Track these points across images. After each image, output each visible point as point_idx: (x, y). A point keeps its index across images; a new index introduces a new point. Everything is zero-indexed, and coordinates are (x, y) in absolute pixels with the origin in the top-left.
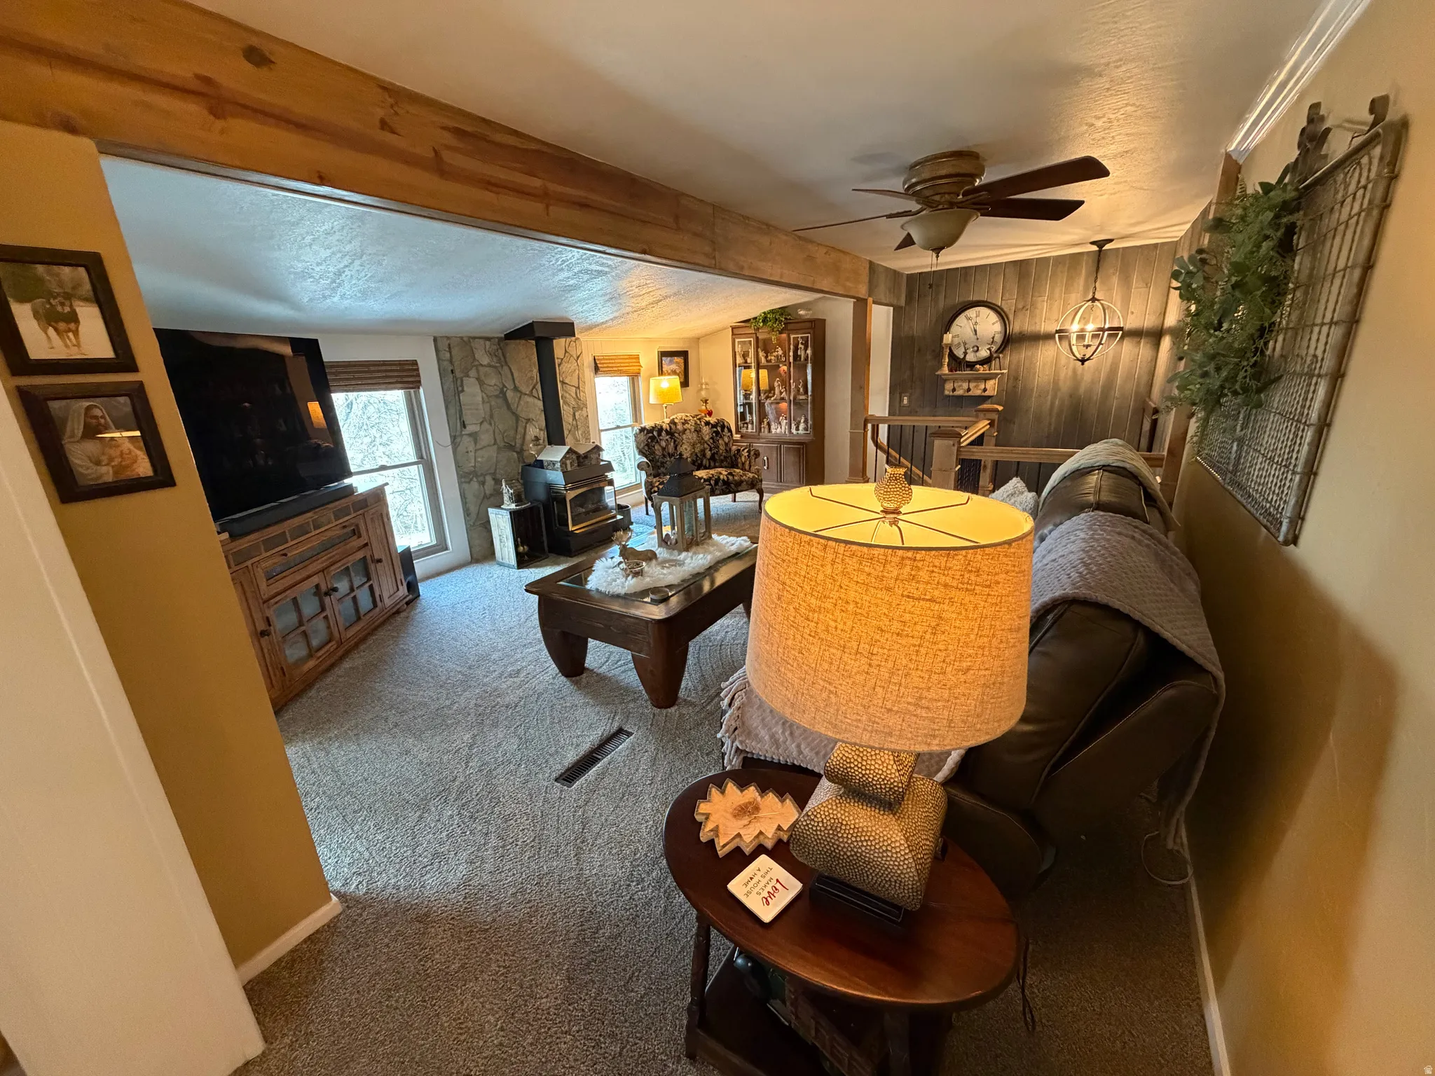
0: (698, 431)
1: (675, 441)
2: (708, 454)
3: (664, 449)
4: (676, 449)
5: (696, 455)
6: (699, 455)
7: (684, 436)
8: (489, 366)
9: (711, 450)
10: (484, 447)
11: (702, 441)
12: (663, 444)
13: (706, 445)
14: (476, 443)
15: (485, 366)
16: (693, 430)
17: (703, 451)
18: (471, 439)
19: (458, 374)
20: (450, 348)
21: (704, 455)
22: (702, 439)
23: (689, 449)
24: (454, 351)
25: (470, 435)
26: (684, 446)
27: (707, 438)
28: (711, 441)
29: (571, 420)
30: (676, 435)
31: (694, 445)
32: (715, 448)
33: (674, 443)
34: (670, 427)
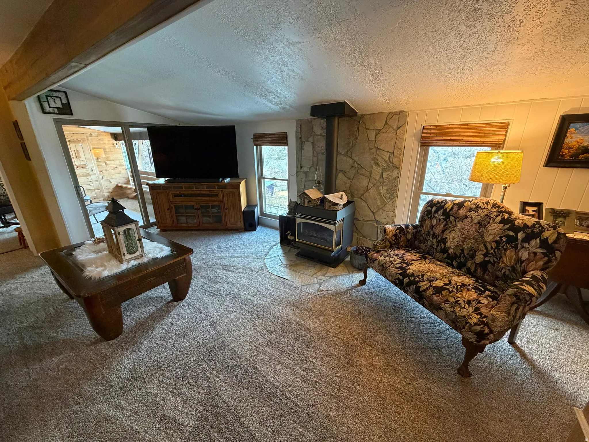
0: (482, 225)
1: (447, 224)
2: (479, 257)
3: (432, 227)
4: (443, 231)
5: (462, 250)
6: (466, 252)
7: (460, 224)
8: (321, 135)
9: (485, 255)
10: (310, 181)
11: (480, 238)
12: (434, 222)
13: (481, 246)
14: (306, 177)
15: (318, 135)
16: (476, 221)
17: (473, 253)
18: (304, 175)
19: (303, 140)
20: (301, 125)
21: (473, 257)
22: (482, 236)
23: (457, 240)
24: (303, 127)
25: (304, 172)
26: (453, 234)
27: (489, 238)
28: (494, 245)
29: (378, 177)
30: (452, 218)
31: (465, 238)
32: (495, 256)
33: (444, 226)
34: (452, 208)
